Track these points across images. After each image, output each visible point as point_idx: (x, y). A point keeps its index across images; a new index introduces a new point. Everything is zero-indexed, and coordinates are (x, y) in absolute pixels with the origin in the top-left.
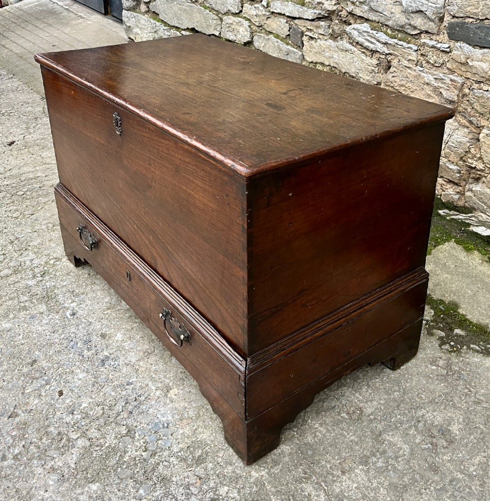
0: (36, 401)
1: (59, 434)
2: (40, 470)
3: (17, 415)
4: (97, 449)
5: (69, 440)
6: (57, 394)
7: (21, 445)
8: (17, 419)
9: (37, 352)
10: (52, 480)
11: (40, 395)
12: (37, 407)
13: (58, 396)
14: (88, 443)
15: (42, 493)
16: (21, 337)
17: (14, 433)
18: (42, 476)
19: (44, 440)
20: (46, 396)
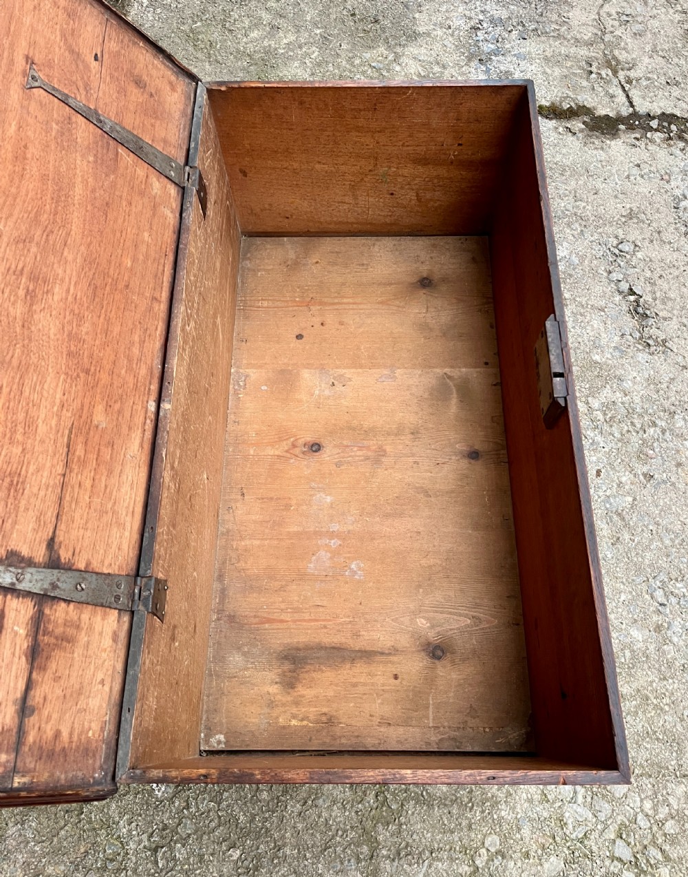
0: (624, 479)
1: (611, 426)
2: (637, 400)
3: (645, 475)
4: (583, 390)
5: (605, 414)
6: (602, 474)
7: (647, 434)
8: (645, 469)
9: (610, 556)
10: (628, 385)
11: (619, 486)
12: (625, 471)
13: (603, 471)
14: (590, 399)
15: (638, 378)
16: (623, 597)
17: (651, 452)
18: (635, 393)
19: (626, 428)
20: (613, 481)
